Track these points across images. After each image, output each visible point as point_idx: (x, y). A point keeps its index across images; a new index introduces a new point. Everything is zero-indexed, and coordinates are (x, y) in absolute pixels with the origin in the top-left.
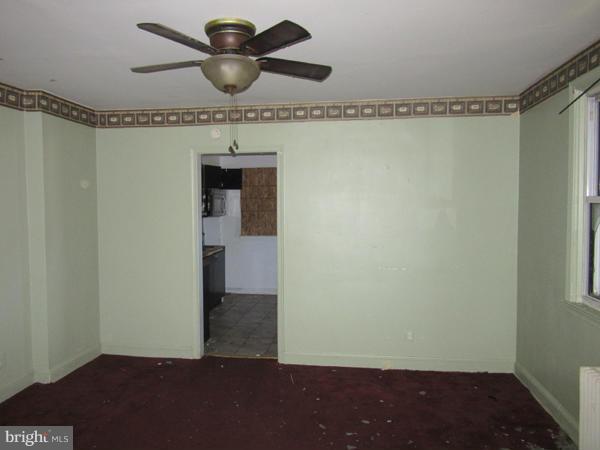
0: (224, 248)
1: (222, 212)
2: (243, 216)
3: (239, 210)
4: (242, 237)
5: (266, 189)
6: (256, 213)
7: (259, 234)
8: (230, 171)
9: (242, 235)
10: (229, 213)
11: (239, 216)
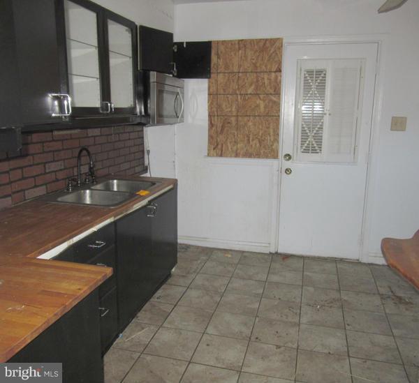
0: (175, 182)
1: (177, 116)
2: (211, 125)
3: (206, 114)
4: (210, 159)
5: (252, 77)
6: (233, 119)
7: (237, 155)
8: (191, 45)
9: (208, 155)
10: (189, 119)
11: (206, 124)
